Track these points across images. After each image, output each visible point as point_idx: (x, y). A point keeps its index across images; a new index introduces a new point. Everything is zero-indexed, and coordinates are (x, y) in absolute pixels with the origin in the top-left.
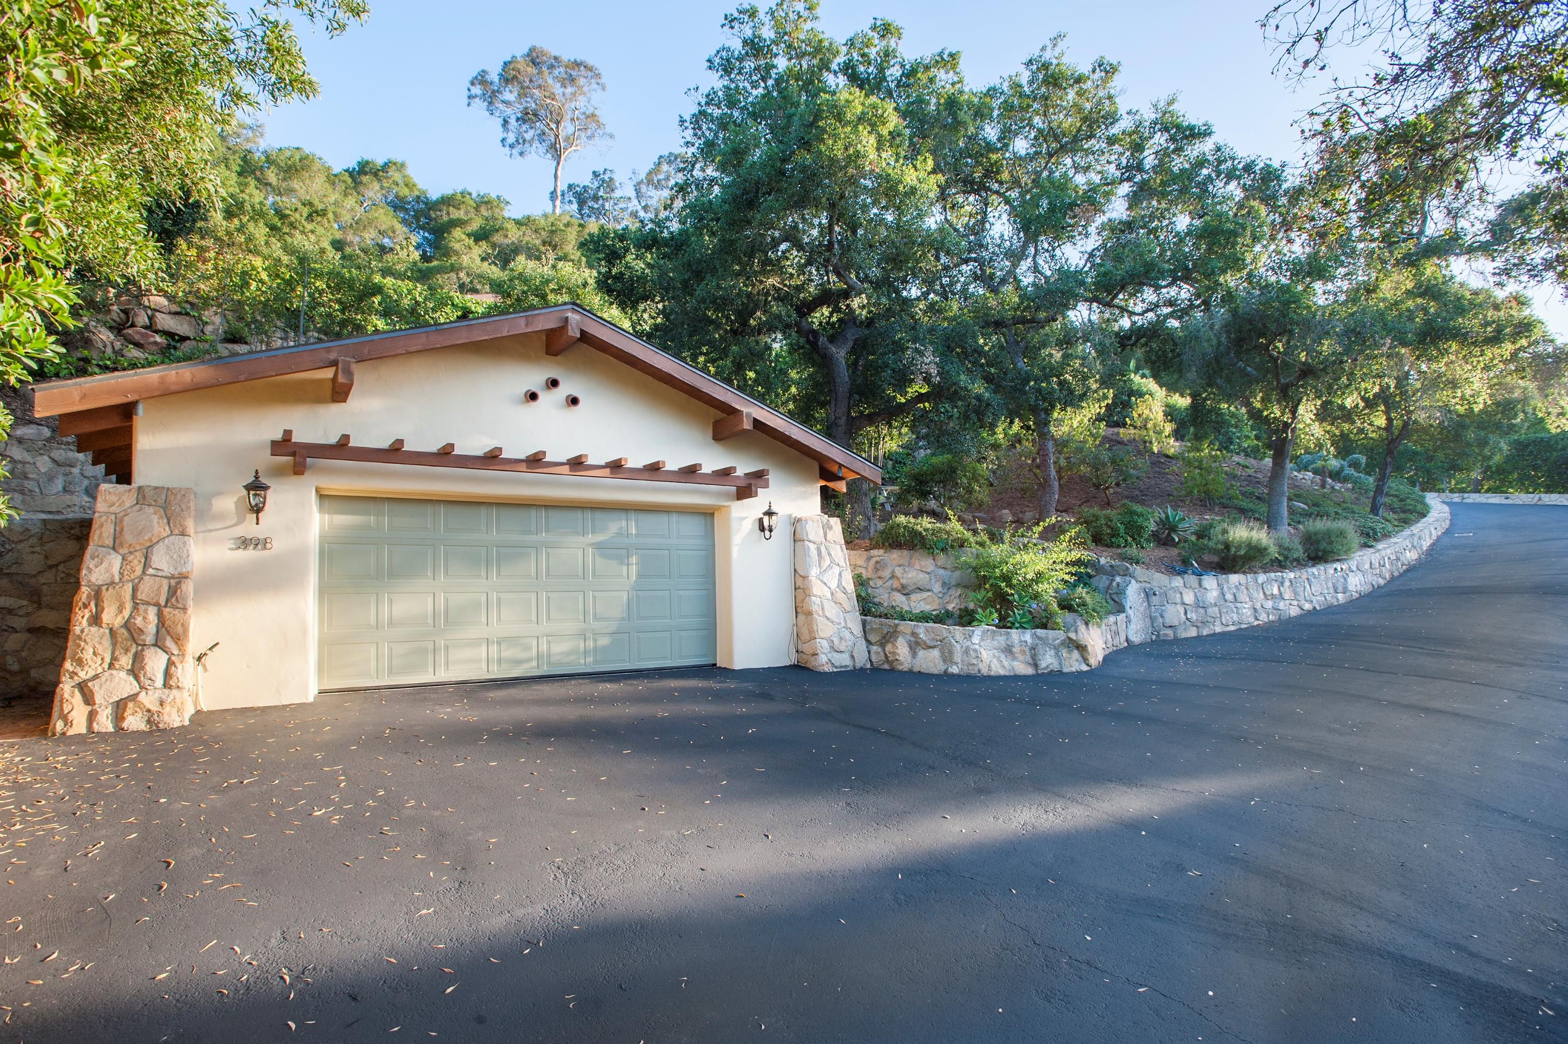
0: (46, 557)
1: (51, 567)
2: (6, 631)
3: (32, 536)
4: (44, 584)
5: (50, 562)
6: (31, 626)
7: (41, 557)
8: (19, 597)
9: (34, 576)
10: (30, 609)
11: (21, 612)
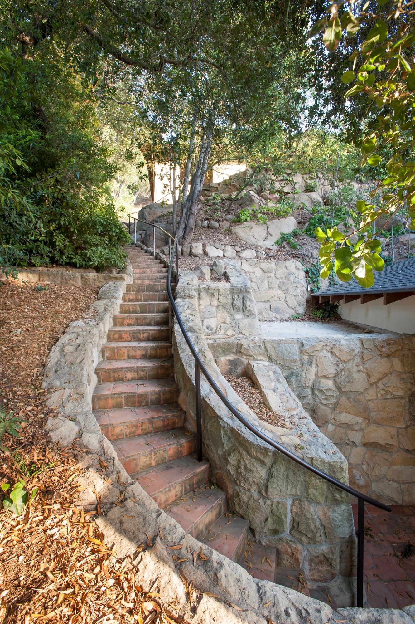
0: (368, 375)
1: (371, 384)
2: (348, 444)
3: (355, 355)
4: (370, 400)
5: (372, 380)
6: (366, 441)
7: (364, 375)
8: (356, 415)
9: (362, 393)
10: (364, 426)
11: (356, 427)
